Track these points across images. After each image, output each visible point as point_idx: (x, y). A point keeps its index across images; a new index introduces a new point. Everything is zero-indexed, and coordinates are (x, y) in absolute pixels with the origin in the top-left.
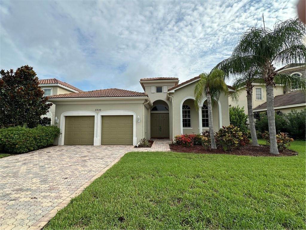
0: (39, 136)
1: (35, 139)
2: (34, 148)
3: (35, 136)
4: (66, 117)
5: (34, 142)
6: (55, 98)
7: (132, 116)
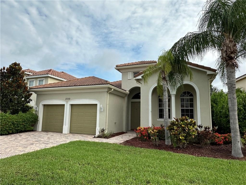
0: (16, 122)
1: (13, 124)
2: (12, 131)
3: (13, 121)
4: (44, 105)
5: (12, 126)
6: (37, 88)
7: (97, 105)
